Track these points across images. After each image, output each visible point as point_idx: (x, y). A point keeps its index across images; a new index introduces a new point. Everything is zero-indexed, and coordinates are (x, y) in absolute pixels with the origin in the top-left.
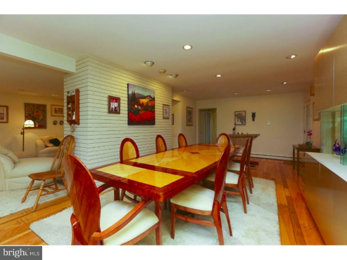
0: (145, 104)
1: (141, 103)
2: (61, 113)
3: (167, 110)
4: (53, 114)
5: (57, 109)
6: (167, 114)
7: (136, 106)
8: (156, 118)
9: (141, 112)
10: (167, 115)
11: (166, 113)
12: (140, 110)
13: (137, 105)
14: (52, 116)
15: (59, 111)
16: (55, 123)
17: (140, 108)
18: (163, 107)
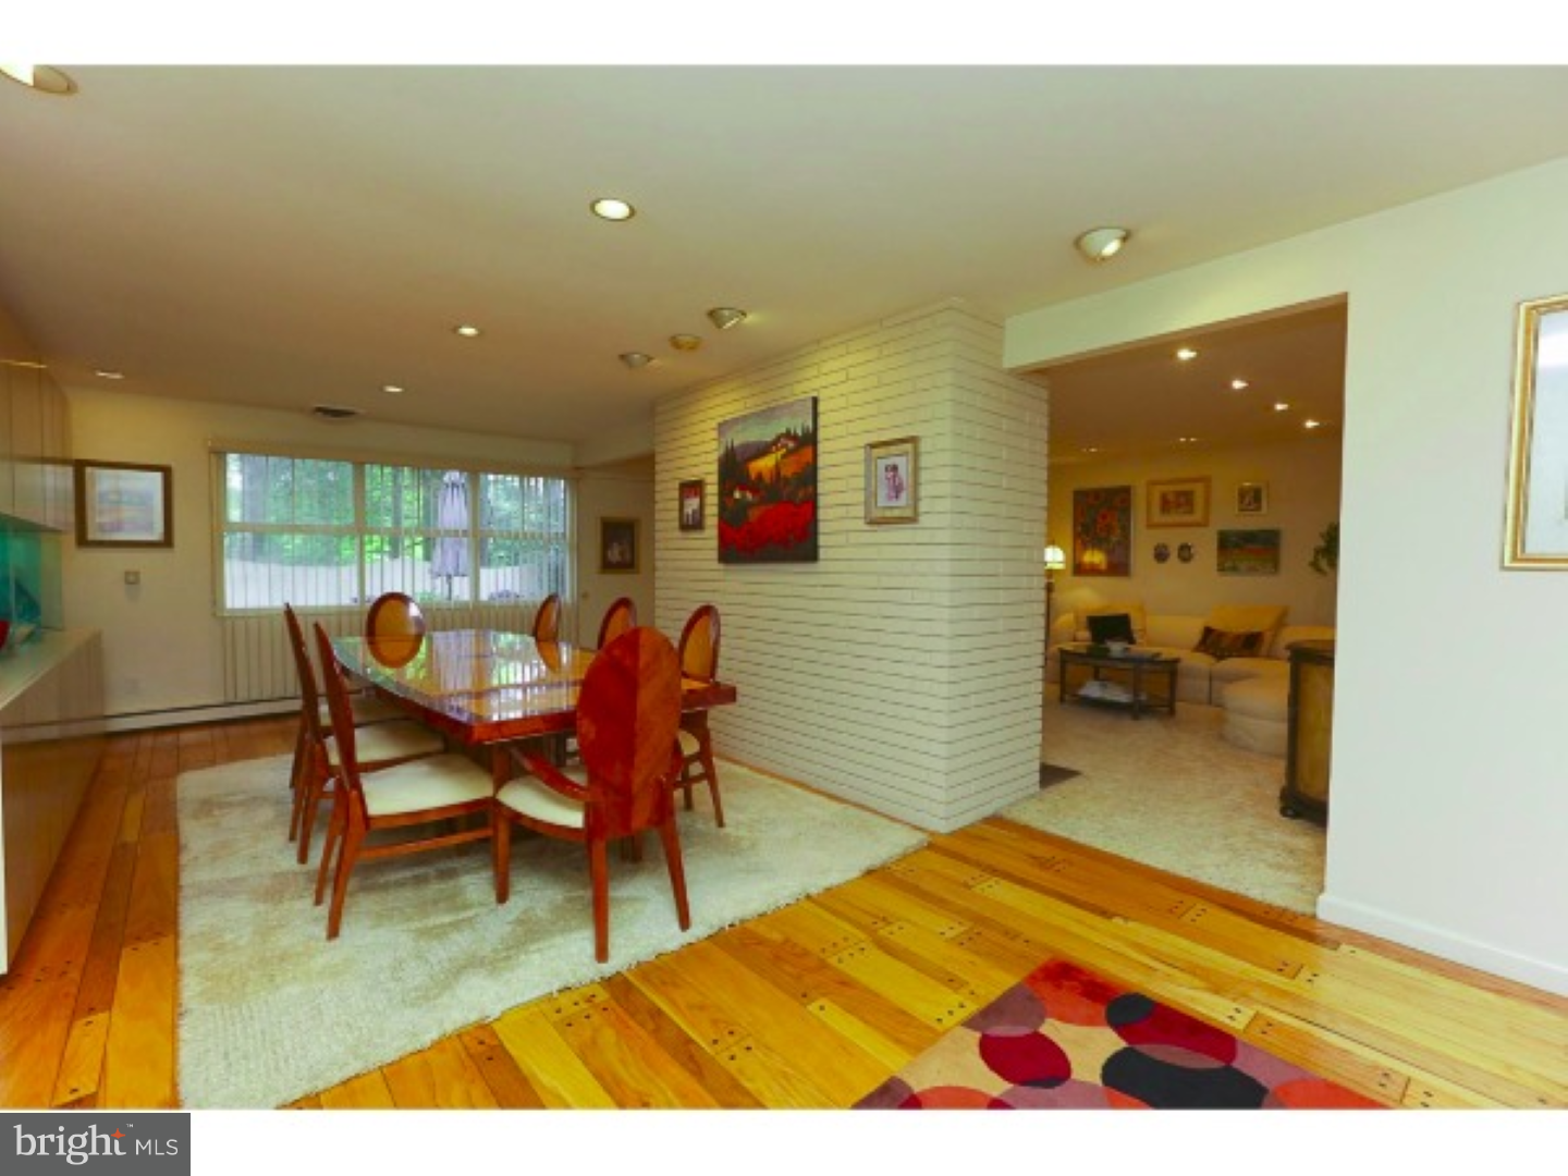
0: (767, 478)
1: (753, 475)
2: (1185, 513)
3: (902, 471)
4: (1157, 517)
5: (1171, 498)
6: (904, 495)
7: (737, 495)
8: (822, 527)
9: (754, 514)
10: (904, 499)
11: (897, 490)
12: (750, 505)
13: (743, 488)
14: (1151, 525)
15: (1179, 505)
16: (1161, 555)
17: (749, 496)
18: (868, 460)
